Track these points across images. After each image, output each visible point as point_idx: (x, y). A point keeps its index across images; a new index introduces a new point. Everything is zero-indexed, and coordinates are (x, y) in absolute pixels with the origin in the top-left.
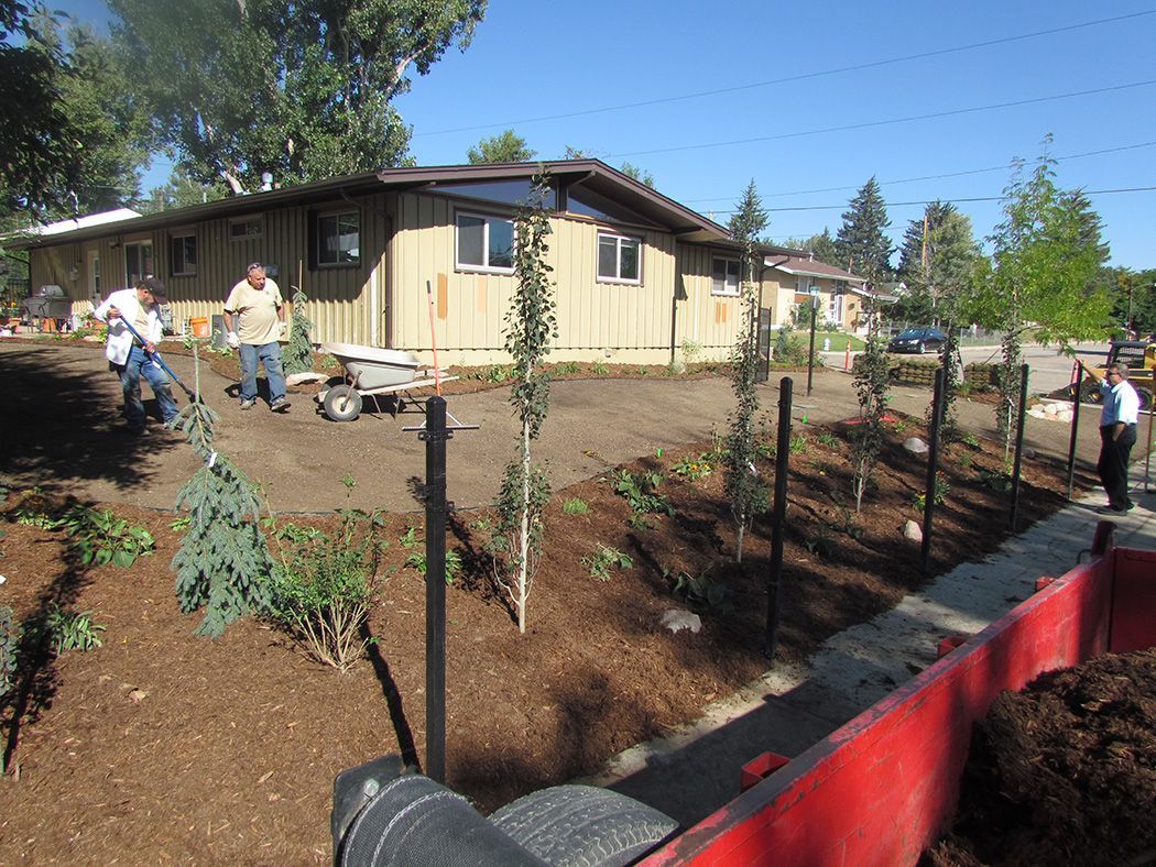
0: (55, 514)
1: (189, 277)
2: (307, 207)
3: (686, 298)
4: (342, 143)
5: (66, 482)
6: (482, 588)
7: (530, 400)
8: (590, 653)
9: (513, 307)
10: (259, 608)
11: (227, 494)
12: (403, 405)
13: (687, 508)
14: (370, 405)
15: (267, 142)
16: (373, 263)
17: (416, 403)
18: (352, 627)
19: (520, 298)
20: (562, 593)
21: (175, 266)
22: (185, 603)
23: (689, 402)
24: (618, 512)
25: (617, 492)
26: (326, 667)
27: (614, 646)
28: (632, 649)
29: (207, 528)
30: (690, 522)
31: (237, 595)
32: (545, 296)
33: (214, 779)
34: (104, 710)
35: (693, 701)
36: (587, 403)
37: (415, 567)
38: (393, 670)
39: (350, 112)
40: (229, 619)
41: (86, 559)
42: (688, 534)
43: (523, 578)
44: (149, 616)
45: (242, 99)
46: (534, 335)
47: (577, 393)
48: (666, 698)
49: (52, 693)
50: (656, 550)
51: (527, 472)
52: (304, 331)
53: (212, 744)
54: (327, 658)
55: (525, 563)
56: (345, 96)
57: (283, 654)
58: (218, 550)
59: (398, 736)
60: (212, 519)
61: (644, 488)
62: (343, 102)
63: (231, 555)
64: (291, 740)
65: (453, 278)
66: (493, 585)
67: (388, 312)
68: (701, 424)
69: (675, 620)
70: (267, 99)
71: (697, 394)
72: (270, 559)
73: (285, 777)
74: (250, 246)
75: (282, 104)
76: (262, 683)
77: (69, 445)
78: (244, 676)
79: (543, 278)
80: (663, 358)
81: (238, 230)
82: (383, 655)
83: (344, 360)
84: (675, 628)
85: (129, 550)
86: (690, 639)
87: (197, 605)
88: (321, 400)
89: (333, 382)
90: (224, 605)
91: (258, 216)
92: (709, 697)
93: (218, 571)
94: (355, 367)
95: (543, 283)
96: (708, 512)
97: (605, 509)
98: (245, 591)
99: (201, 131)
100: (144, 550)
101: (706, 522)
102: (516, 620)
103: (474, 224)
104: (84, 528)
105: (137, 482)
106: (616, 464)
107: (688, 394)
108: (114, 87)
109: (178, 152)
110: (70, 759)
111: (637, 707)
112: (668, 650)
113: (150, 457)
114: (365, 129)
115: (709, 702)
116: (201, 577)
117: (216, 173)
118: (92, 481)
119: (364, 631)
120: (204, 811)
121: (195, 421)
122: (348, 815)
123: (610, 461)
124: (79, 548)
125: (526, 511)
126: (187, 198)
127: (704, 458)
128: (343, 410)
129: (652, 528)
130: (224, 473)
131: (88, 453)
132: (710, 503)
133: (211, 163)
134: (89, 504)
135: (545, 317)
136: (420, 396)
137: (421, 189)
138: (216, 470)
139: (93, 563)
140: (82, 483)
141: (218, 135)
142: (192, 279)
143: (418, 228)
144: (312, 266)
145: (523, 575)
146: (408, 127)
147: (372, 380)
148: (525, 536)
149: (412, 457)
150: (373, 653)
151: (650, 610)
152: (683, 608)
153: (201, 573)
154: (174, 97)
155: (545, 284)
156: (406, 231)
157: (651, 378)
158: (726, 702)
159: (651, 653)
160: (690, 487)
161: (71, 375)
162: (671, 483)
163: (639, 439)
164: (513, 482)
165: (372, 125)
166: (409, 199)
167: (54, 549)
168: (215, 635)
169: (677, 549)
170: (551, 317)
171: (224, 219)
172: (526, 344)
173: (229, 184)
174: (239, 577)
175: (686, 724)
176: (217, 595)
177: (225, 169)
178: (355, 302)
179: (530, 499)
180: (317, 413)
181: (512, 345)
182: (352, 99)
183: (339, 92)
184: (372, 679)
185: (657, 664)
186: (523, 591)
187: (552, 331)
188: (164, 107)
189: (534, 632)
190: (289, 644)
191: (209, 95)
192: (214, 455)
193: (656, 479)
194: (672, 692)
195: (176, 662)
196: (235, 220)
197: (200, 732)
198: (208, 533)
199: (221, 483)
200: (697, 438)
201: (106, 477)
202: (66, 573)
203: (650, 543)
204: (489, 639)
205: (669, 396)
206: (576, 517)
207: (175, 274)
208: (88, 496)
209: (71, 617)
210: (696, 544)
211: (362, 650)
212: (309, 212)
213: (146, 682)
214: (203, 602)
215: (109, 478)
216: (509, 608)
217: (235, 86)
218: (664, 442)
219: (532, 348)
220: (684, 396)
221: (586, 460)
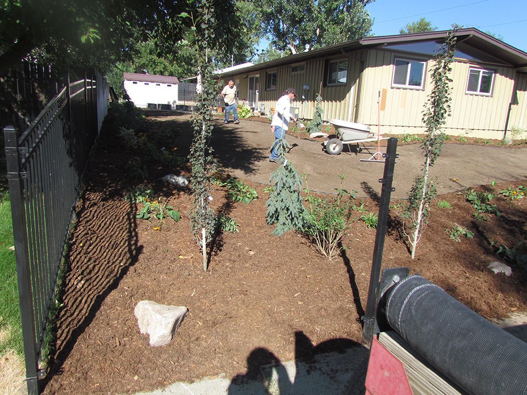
0: (224, 181)
1: (273, 90)
2: (325, 58)
3: (517, 104)
4: (341, 28)
5: (226, 169)
6: (394, 235)
7: (432, 146)
8: (447, 274)
9: (429, 100)
10: (297, 227)
11: (289, 178)
12: (361, 150)
13: (507, 213)
14: (346, 149)
15: (308, 31)
16: (352, 83)
17: (367, 149)
18: (335, 241)
19: (433, 95)
20: (434, 244)
21: (268, 85)
22: (269, 220)
23: (513, 159)
24: (467, 210)
25: (467, 200)
26: (323, 256)
27: (461, 273)
28: (471, 277)
29: (280, 191)
30: (509, 220)
31: (289, 220)
32: (446, 95)
33: (278, 291)
34: (239, 256)
35: (503, 309)
36: (453, 155)
37: (364, 221)
38: (352, 263)
39: (346, 13)
40: (286, 230)
41: (234, 198)
42: (507, 227)
43: (416, 233)
44: (255, 224)
45: (299, 11)
46: (438, 114)
47: (449, 151)
48: (488, 304)
49: (222, 246)
50: (487, 231)
51: (426, 182)
52: (320, 114)
53: (278, 277)
54: (324, 252)
55: (418, 226)
56: (344, 7)
57: (306, 248)
58: (284, 201)
59: (353, 291)
60: (283, 187)
61: (483, 200)
62: (343, 9)
63: (289, 204)
64: (308, 282)
65: (390, 91)
66: (400, 235)
67: (357, 107)
68: (520, 172)
69: (496, 267)
70: (309, 11)
71: (518, 156)
72: (303, 208)
73: (305, 296)
74: (299, 77)
75: (316, 12)
76: (297, 258)
77: (228, 155)
78: (290, 253)
79: (447, 85)
80: (499, 136)
81: (294, 69)
82: (347, 256)
83: (337, 127)
84: (496, 271)
85: (249, 198)
86: (504, 279)
87: (273, 222)
88: (325, 144)
89: (331, 137)
90: (284, 224)
91: (304, 63)
92: (513, 309)
93: (283, 209)
94: (341, 130)
95: (446, 88)
96: (520, 217)
97: (460, 208)
98: (292, 219)
99: (281, 27)
100: (254, 198)
101: (518, 222)
102: (410, 252)
103: (404, 64)
104: (233, 187)
105: (252, 172)
106: (468, 186)
107: (513, 155)
108: (248, 11)
109: (271, 37)
110: (228, 270)
111: (471, 304)
112: (491, 281)
113: (256, 163)
114: (352, 21)
115: (513, 311)
116: (276, 211)
117: (286, 46)
118: (235, 170)
119: (339, 245)
120: (274, 301)
121: (280, 146)
122: (385, 288)
123: (465, 185)
124: (232, 194)
125: (423, 201)
126: (272, 58)
127: (520, 189)
128: (334, 149)
129: (486, 221)
130: (289, 169)
131: (234, 159)
132: (522, 212)
133: (284, 41)
134: (235, 178)
135: (445, 106)
136: (368, 146)
137: (379, 47)
138: (286, 167)
139: (236, 201)
140: (232, 170)
141: (288, 28)
142: (274, 92)
143: (375, 67)
144: (324, 85)
145: (417, 231)
146: (372, 19)
147: (349, 137)
148: (420, 213)
149: (364, 173)
150: (343, 254)
151: (482, 260)
152: (502, 262)
153: (277, 209)
154: (272, 13)
155: (447, 89)
156: (369, 68)
157: (490, 146)
158: (524, 314)
159: (481, 280)
160: (510, 203)
161: (228, 129)
162: (499, 199)
163: (481, 176)
164: (418, 186)
165: (356, 19)
166: (373, 52)
167: (223, 193)
168: (280, 235)
169: (500, 233)
170: (449, 105)
171: (289, 65)
172: (434, 119)
173: (290, 50)
174: (291, 213)
175: (498, 319)
176: (282, 219)
177: (289, 44)
178: (342, 102)
179: (425, 195)
180: (323, 150)
181: (425, 119)
182: (347, 8)
183: (342, 4)
184: (343, 265)
185: (485, 286)
186: (416, 239)
187: (447, 113)
188: (268, 17)
189: (418, 259)
190: (308, 244)
191: (286, 10)
192: (286, 161)
193: (490, 196)
194: (492, 302)
195: (265, 243)
196: (294, 65)
197: (273, 271)
198: (281, 193)
199: (288, 173)
200: (516, 178)
201: (240, 169)
202: (227, 203)
203: (484, 228)
204: (396, 258)
205: (501, 156)
206: (444, 209)
207: (267, 89)
208: (234, 175)
209: (228, 219)
210: (511, 232)
211: (339, 252)
212: (326, 60)
213: (254, 249)
214: (276, 221)
215: (241, 169)
216: (407, 246)
217: (297, 5)
218: (496, 178)
219: (436, 121)
220: (510, 157)
221: (451, 183)
